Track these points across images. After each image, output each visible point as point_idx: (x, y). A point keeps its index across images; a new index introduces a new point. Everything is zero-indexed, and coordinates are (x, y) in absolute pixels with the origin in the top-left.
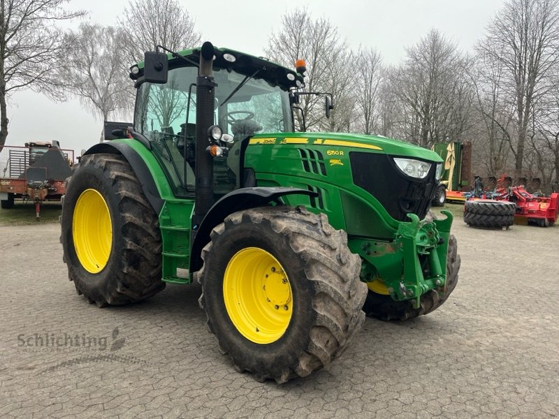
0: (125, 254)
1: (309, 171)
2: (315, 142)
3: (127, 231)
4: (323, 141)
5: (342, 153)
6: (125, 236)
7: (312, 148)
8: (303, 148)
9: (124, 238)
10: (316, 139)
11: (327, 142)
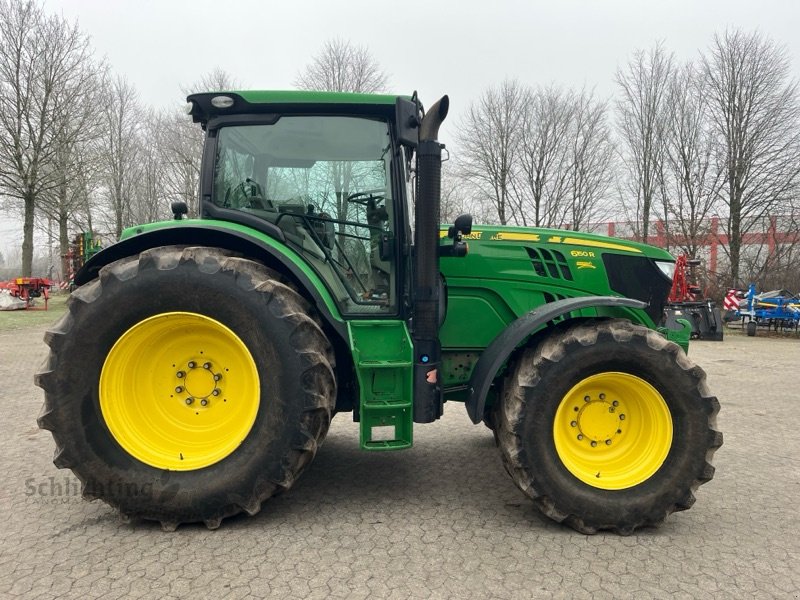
0: (308, 418)
1: (545, 275)
2: (550, 240)
3: (311, 380)
4: (563, 239)
5: (592, 254)
6: (309, 387)
7: (547, 248)
8: (534, 247)
9: (308, 391)
10: (551, 237)
11: (567, 241)
